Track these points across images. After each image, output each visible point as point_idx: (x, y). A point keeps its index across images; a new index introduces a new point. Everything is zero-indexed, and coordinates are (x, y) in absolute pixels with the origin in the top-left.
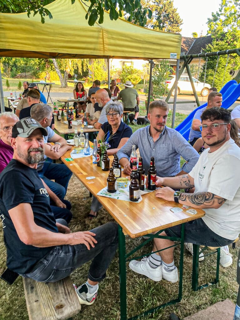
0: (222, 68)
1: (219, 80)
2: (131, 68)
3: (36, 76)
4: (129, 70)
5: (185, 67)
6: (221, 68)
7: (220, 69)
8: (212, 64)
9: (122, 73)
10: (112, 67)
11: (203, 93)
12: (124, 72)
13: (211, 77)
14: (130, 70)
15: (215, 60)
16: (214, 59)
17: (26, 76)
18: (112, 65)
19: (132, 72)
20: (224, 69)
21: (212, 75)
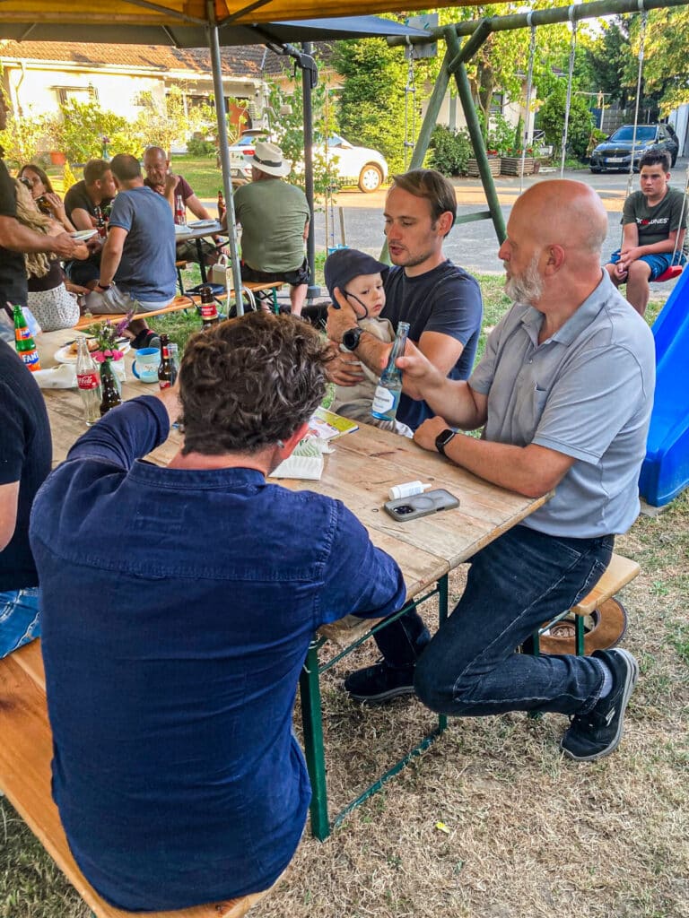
0: (400, 96)
1: (396, 136)
5: (453, 75)
6: (396, 97)
7: (393, 101)
8: (367, 84)
9: (67, 128)
11: (364, 182)
12: (72, 127)
13: (373, 128)
14: (94, 118)
15: (375, 70)
16: (373, 67)
19: (101, 125)
20: (404, 99)
21: (373, 121)
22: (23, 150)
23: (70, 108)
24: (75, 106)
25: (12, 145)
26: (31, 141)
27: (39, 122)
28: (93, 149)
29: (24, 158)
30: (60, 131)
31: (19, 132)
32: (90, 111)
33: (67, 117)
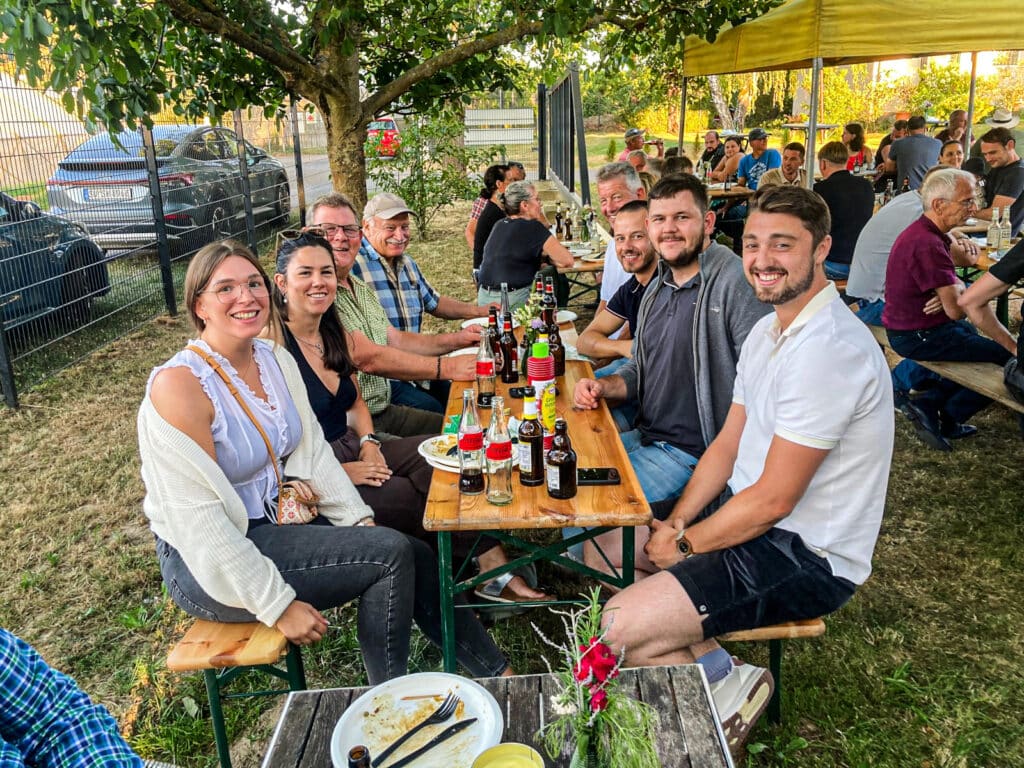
2: (952, 71)
3: (628, 123)
4: (943, 81)
9: (919, 90)
10: (883, 75)
12: (925, 89)
14: (949, 80)
17: (601, 125)
18: (881, 70)
19: (955, 86)
22: (871, 112)
23: (926, 72)
24: (933, 71)
25: (863, 107)
26: (881, 103)
27: (892, 86)
28: (938, 109)
29: (870, 118)
30: (912, 93)
31: (872, 96)
32: (947, 74)
33: (923, 80)
